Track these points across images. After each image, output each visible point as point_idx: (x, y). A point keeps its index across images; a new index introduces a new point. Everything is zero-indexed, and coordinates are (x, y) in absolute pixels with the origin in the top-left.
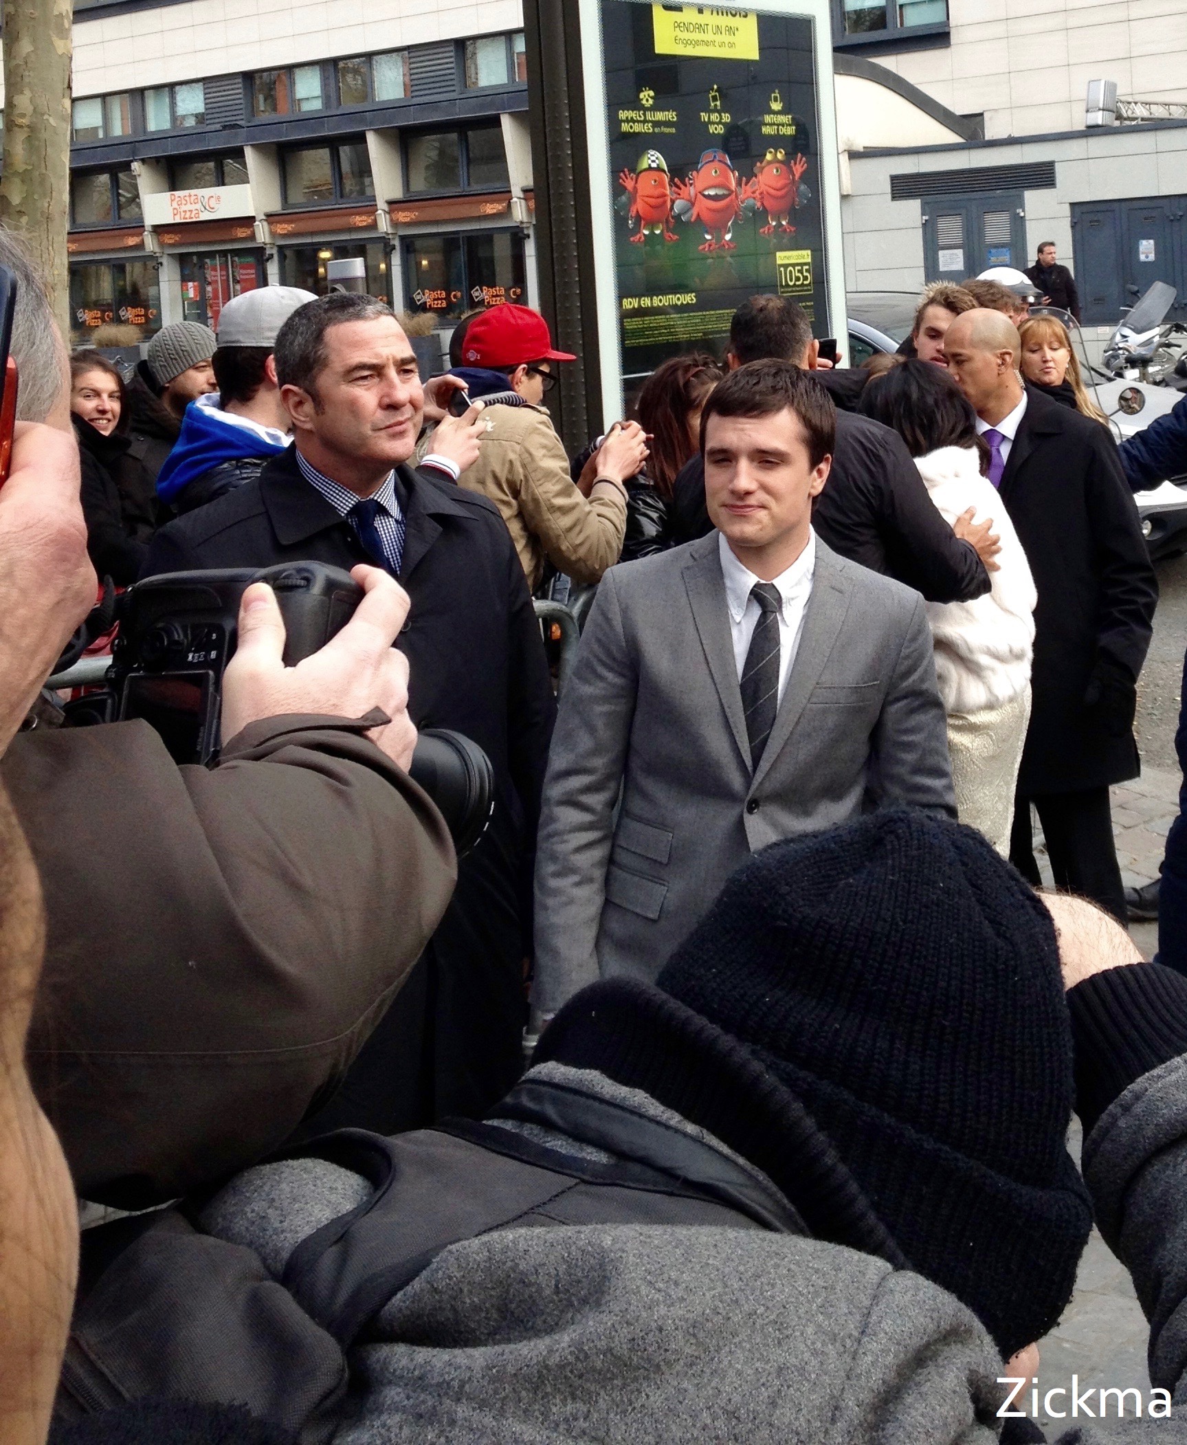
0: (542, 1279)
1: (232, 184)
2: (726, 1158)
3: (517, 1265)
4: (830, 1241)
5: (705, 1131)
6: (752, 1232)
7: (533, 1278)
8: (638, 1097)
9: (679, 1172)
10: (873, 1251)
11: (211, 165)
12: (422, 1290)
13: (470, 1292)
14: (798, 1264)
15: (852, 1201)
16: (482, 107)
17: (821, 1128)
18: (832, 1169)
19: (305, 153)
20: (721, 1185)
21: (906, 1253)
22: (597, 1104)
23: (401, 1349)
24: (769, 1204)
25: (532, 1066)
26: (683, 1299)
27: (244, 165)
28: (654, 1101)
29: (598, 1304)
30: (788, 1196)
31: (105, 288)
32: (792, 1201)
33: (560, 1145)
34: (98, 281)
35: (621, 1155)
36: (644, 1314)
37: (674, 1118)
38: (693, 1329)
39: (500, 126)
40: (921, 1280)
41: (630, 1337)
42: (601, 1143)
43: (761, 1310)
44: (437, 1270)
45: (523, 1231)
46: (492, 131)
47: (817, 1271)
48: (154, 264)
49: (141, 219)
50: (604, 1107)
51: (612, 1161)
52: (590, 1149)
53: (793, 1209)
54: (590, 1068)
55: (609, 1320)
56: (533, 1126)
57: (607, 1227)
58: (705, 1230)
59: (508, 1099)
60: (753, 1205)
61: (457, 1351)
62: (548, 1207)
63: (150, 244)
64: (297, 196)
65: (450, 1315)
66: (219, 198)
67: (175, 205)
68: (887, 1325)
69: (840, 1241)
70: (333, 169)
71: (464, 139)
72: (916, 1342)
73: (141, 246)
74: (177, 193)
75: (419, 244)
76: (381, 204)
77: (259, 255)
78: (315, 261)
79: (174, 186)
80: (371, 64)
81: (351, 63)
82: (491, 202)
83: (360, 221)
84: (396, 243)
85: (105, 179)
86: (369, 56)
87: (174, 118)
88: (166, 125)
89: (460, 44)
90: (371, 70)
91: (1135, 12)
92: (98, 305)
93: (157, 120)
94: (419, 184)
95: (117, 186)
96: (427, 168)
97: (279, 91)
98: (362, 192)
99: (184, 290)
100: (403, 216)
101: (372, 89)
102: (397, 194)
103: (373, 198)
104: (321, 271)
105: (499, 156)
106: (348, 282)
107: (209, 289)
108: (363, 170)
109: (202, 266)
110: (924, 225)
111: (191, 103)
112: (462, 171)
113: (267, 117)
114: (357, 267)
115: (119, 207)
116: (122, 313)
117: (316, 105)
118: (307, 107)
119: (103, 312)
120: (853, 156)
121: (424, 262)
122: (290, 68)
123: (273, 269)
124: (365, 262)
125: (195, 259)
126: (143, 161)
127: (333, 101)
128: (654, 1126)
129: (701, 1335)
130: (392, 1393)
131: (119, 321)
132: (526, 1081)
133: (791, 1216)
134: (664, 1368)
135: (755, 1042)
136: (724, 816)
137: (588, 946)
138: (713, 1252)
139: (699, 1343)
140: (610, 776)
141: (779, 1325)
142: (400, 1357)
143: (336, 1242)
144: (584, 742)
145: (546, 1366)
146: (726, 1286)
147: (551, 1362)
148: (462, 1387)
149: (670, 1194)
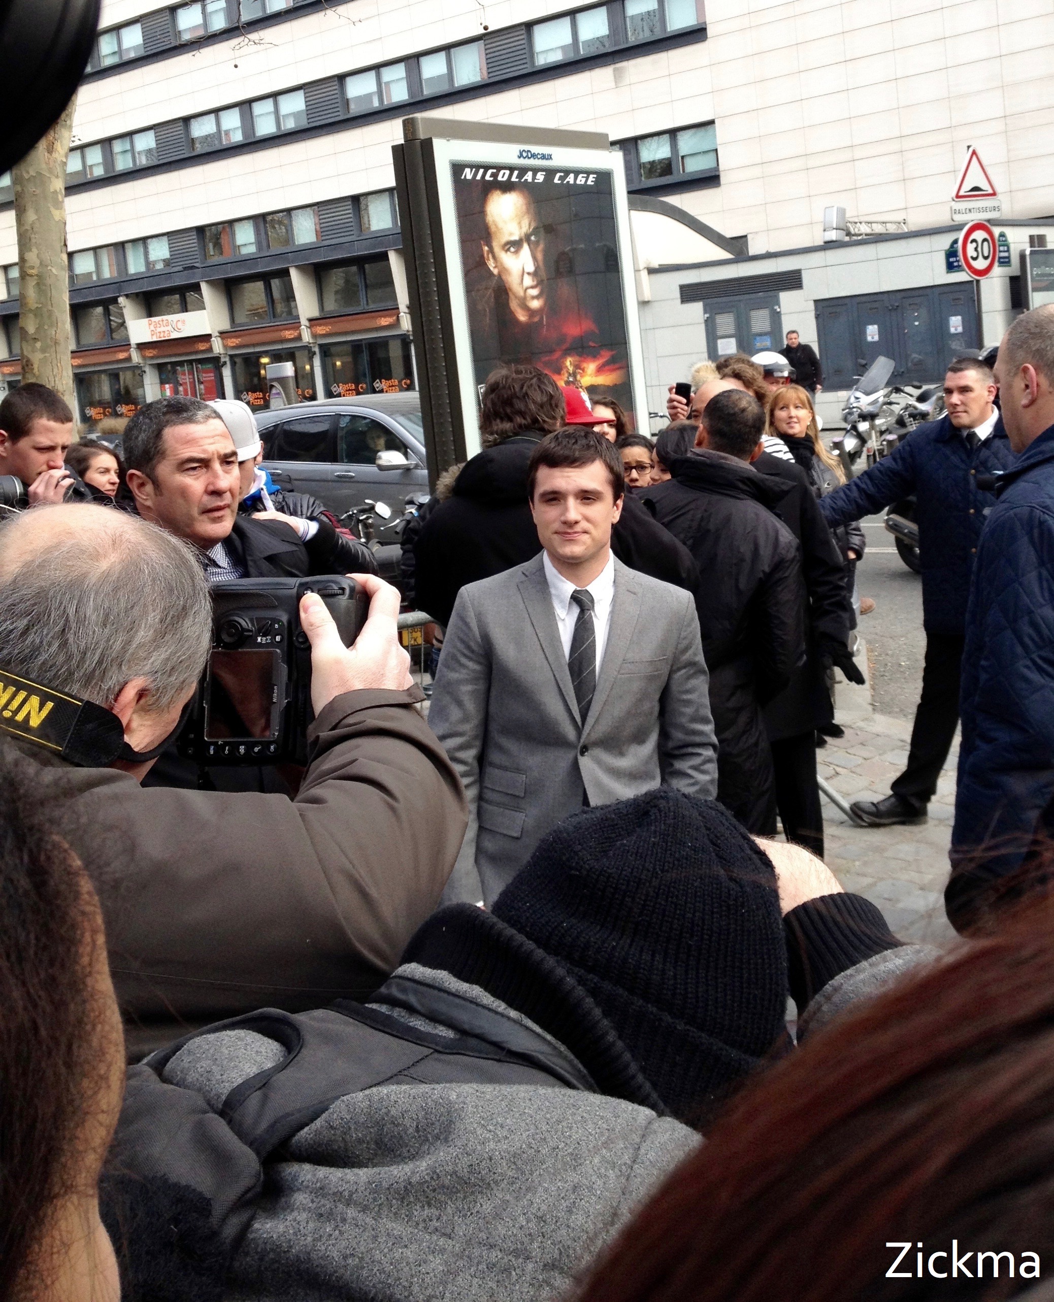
0: (407, 1122)
1: (194, 310)
2: (538, 1035)
3: (389, 1111)
4: (613, 1096)
5: (523, 1016)
6: (557, 1090)
7: (400, 1121)
8: (475, 991)
9: (505, 1045)
11: (177, 296)
12: (322, 1127)
13: (356, 1129)
15: (627, 1066)
16: (374, 246)
18: (613, 1044)
19: (246, 285)
20: (534, 1054)
21: (665, 1103)
22: (445, 995)
23: (306, 1167)
24: (569, 1069)
25: (400, 965)
26: (506, 1138)
27: (201, 295)
28: (486, 994)
29: (446, 1140)
30: (582, 1062)
31: (105, 390)
32: (585, 1066)
33: (418, 1023)
34: (100, 387)
35: (463, 1032)
36: (479, 1148)
37: (500, 1006)
38: (514, 1158)
39: (388, 260)
41: (469, 1163)
42: (450, 1025)
43: (562, 1145)
44: (333, 1113)
45: (394, 1087)
46: (384, 263)
47: (602, 1117)
48: (140, 372)
49: (127, 339)
50: (451, 998)
51: (457, 1037)
52: (441, 1028)
53: (585, 1071)
54: (441, 969)
55: (454, 1151)
56: (401, 1010)
57: (454, 1085)
58: (523, 1088)
59: (383, 990)
60: (557, 1068)
61: (347, 1171)
62: (412, 1071)
63: (136, 357)
64: (242, 317)
65: (342, 1145)
66: (184, 322)
67: (152, 328)
68: (651, 1156)
70: (266, 295)
71: (362, 270)
73: (129, 359)
74: (153, 319)
75: (333, 350)
76: (304, 322)
77: (216, 363)
78: (258, 365)
79: (150, 314)
80: (291, 217)
81: (276, 217)
82: (385, 316)
83: (289, 334)
84: (317, 349)
85: (100, 310)
86: (289, 211)
87: (148, 263)
88: (142, 269)
89: (356, 200)
90: (291, 221)
91: (858, 153)
92: (101, 404)
93: (135, 265)
94: (331, 305)
95: (109, 315)
96: (337, 292)
97: (224, 240)
98: (290, 313)
99: (163, 390)
100: (321, 330)
101: (293, 234)
102: (316, 313)
103: (298, 317)
104: (263, 372)
105: (390, 282)
106: (282, 381)
107: (181, 389)
108: (290, 296)
109: (175, 372)
110: (706, 321)
111: (160, 251)
112: (362, 294)
113: (217, 260)
114: (288, 369)
115: (112, 331)
116: (118, 409)
117: (252, 249)
118: (245, 251)
119: (105, 408)
120: (651, 271)
121: (338, 363)
122: (231, 223)
123: (227, 373)
124: (295, 365)
125: (169, 367)
126: (127, 296)
127: (264, 244)
128: (486, 1012)
129: (519, 1163)
130: (301, 1198)
131: (116, 415)
132: (395, 977)
133: (584, 1076)
134: (493, 1185)
135: (556, 955)
136: (561, 760)
137: (471, 860)
138: (528, 1103)
139: (518, 1169)
140: (476, 737)
141: (575, 1157)
142: (306, 1173)
143: (260, 1089)
144: (455, 713)
145: (410, 1183)
146: (537, 1128)
147: (413, 1180)
148: (351, 1196)
149: (499, 1061)
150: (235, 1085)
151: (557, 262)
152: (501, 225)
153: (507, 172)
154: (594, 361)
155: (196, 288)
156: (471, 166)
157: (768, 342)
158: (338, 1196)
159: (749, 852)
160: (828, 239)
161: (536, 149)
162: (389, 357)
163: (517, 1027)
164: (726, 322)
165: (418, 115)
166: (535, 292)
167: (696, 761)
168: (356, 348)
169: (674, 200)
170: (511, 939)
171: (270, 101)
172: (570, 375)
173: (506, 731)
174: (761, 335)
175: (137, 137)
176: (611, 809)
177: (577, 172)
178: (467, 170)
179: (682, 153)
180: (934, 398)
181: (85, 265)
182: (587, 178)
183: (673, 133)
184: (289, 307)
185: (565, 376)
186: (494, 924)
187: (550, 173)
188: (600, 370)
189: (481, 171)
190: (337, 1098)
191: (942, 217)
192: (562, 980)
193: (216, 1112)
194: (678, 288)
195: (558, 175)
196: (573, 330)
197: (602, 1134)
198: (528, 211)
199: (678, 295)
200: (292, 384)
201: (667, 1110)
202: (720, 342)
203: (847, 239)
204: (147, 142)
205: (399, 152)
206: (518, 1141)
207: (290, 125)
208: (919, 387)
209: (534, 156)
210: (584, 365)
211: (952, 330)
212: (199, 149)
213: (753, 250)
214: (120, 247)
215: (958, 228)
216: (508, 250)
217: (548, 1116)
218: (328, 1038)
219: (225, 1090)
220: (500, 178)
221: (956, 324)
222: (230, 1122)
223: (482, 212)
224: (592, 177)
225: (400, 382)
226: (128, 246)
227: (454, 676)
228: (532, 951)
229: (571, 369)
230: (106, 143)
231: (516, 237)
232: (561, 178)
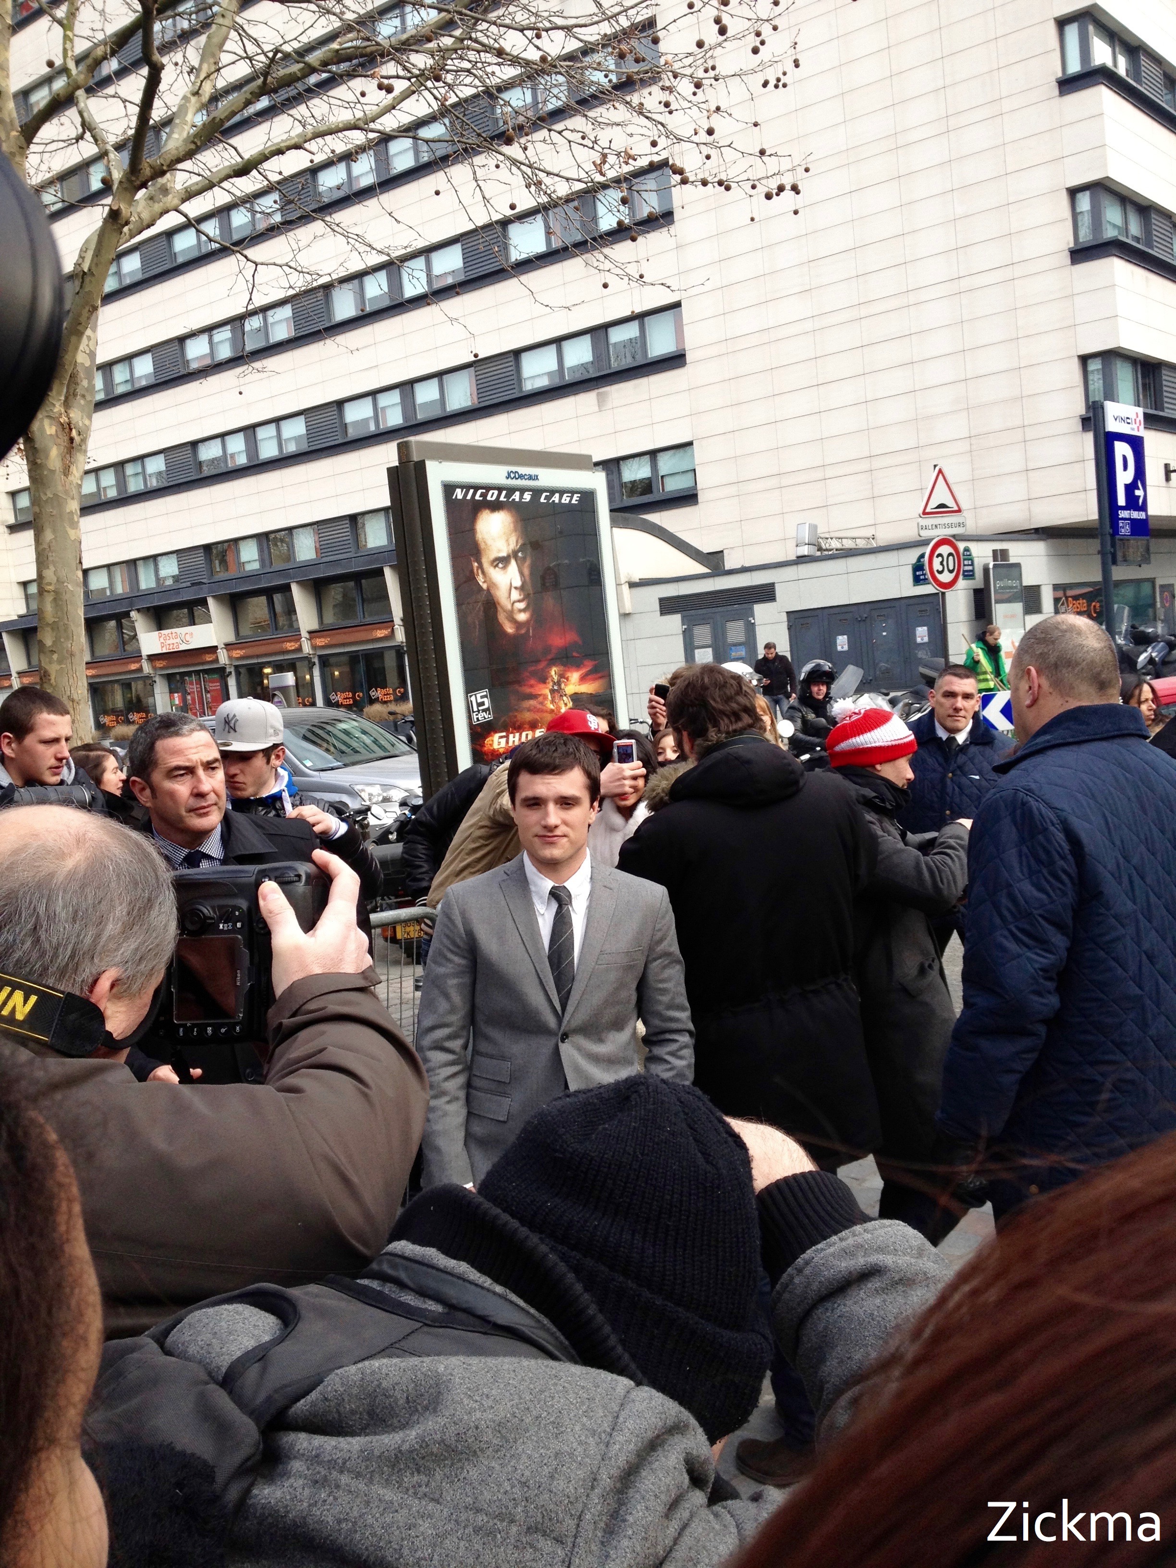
0: (398, 1394)
1: (201, 623)
2: (523, 1309)
3: (381, 1383)
4: (592, 1366)
6: (539, 1361)
7: (391, 1393)
8: (462, 1267)
9: (491, 1319)
10: (621, 1373)
11: (186, 611)
12: (318, 1399)
13: (349, 1401)
14: (569, 1383)
16: (371, 563)
17: (586, 1290)
18: (593, 1317)
19: (250, 600)
20: (518, 1326)
22: (434, 1271)
23: (303, 1436)
25: (390, 1243)
26: (492, 1407)
27: (208, 609)
28: (474, 1270)
29: (435, 1411)
30: (564, 1334)
31: (118, 699)
32: (567, 1338)
33: (409, 1298)
34: (113, 696)
35: (451, 1306)
36: (466, 1417)
37: (487, 1282)
38: (499, 1427)
39: (383, 575)
40: (654, 1392)
41: (456, 1432)
42: (438, 1299)
43: (544, 1414)
44: (327, 1387)
46: (380, 578)
47: (583, 1388)
48: (150, 682)
49: (139, 651)
50: (440, 1274)
51: (446, 1310)
52: (430, 1302)
53: (567, 1343)
54: (430, 1246)
55: (442, 1421)
56: (392, 1285)
57: (442, 1358)
58: (507, 1360)
59: (374, 1266)
60: (541, 1340)
61: (341, 1439)
62: (402, 1343)
63: (147, 668)
64: (246, 630)
65: (336, 1416)
66: (192, 634)
67: (162, 640)
68: (630, 1424)
69: (599, 1367)
70: (269, 609)
71: (359, 586)
72: (650, 1435)
73: (140, 670)
74: (163, 632)
75: (332, 660)
76: (304, 634)
77: (222, 673)
78: (261, 675)
79: (160, 626)
80: (291, 534)
81: (278, 535)
82: (380, 629)
83: (290, 646)
84: (316, 660)
85: (113, 623)
86: (290, 530)
87: (158, 579)
88: (153, 584)
89: (354, 519)
90: (292, 539)
91: (830, 473)
92: (114, 712)
93: (146, 581)
94: (330, 618)
95: (122, 628)
96: (335, 606)
97: (230, 558)
98: (291, 625)
99: (172, 699)
100: (320, 642)
101: (294, 552)
102: (315, 626)
103: (298, 630)
104: (266, 681)
105: (384, 596)
106: (284, 689)
107: (189, 697)
108: (291, 610)
109: (183, 682)
110: (684, 632)
111: (169, 568)
112: (359, 608)
113: (223, 576)
114: (289, 679)
115: (124, 643)
116: (130, 717)
117: (256, 566)
118: (248, 567)
119: (117, 716)
120: (632, 585)
121: (337, 673)
122: (236, 541)
123: (232, 682)
124: (295, 675)
125: (178, 677)
126: (138, 610)
127: (267, 562)
128: (473, 1287)
129: (504, 1431)
130: (297, 1465)
131: (129, 722)
132: (386, 1254)
133: (566, 1348)
134: (479, 1453)
135: (541, 1232)
136: (545, 1046)
137: (461, 1143)
138: (512, 1375)
139: (503, 1437)
140: (463, 1028)
141: (556, 1424)
142: (302, 1441)
143: (259, 1360)
144: (443, 1005)
145: (400, 1451)
146: (521, 1398)
147: (404, 1448)
148: (344, 1463)
149: (485, 1333)
150: (234, 1358)
151: (543, 578)
152: (489, 542)
153: (496, 492)
154: (577, 671)
155: (203, 602)
156: (462, 487)
157: (742, 652)
158: (332, 1464)
159: (725, 1135)
160: (800, 553)
161: (523, 470)
162: (384, 668)
163: (502, 1301)
164: (703, 633)
165: (412, 439)
166: (522, 605)
167: (673, 1047)
168: (354, 658)
169: (654, 518)
170: (496, 1217)
171: (273, 427)
172: (554, 683)
173: (490, 1021)
174: (735, 645)
175: (147, 461)
176: (592, 1094)
177: (562, 492)
178: (458, 491)
179: (661, 473)
180: (901, 705)
181: (99, 581)
182: (572, 498)
183: (653, 454)
184: (291, 619)
185: (550, 685)
186: (480, 1204)
187: (537, 492)
188: (583, 679)
189: (472, 491)
190: (332, 1370)
191: (909, 533)
192: (545, 1256)
193: (216, 1382)
194: (657, 602)
195: (544, 495)
196: (558, 641)
197: (582, 1403)
198: (515, 530)
199: (657, 607)
200: (293, 693)
201: (645, 1381)
202: (697, 651)
203: (819, 554)
204: (156, 465)
205: (393, 473)
206: (503, 1411)
207: (291, 448)
208: (887, 695)
209: (521, 477)
210: (568, 674)
211: (919, 640)
212: (206, 471)
213: (729, 565)
214: (132, 563)
215: (925, 543)
216: (497, 566)
217: (532, 1386)
218: (322, 1313)
219: (224, 1362)
220: (489, 498)
221: (922, 634)
222: (230, 1393)
223: (472, 531)
224: (576, 497)
225: (394, 690)
226: (140, 563)
227: (441, 970)
228: (516, 1230)
229: (556, 678)
230: (119, 466)
231: (504, 554)
232: (547, 498)
